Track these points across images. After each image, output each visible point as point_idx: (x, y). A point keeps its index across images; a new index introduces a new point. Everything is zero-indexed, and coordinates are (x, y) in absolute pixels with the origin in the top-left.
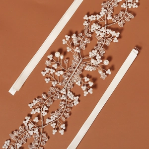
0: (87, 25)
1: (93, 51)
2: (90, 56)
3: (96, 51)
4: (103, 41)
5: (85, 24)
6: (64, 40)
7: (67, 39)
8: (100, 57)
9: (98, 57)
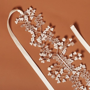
0: (36, 44)
1: (54, 46)
2: (57, 48)
3: (55, 44)
4: (50, 37)
5: (35, 45)
6: (42, 62)
7: (42, 59)
8: (60, 43)
9: (59, 44)
